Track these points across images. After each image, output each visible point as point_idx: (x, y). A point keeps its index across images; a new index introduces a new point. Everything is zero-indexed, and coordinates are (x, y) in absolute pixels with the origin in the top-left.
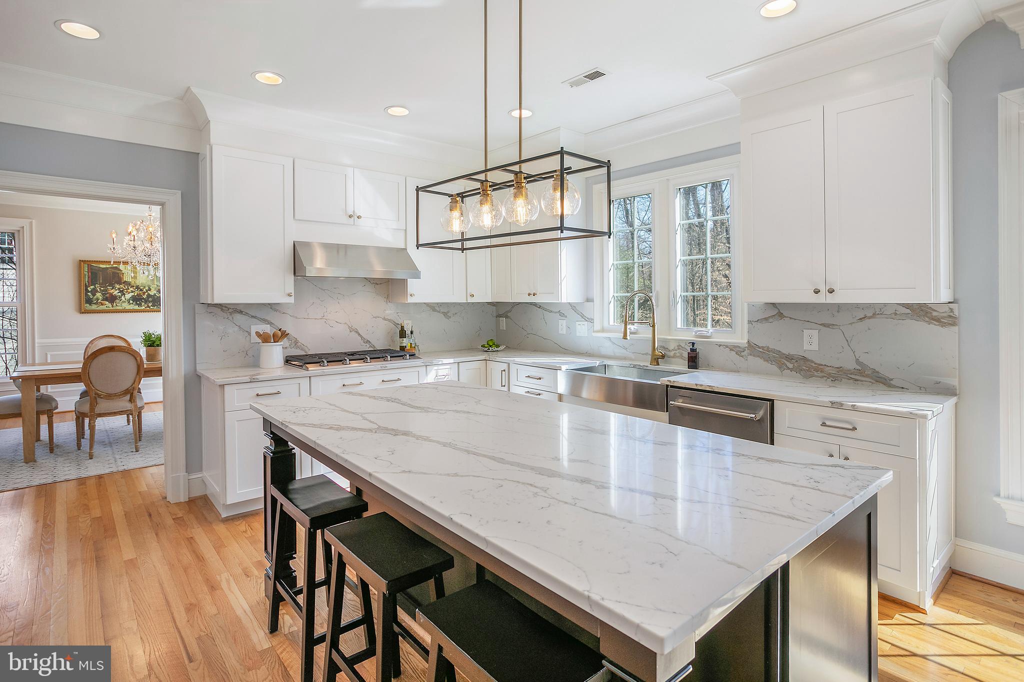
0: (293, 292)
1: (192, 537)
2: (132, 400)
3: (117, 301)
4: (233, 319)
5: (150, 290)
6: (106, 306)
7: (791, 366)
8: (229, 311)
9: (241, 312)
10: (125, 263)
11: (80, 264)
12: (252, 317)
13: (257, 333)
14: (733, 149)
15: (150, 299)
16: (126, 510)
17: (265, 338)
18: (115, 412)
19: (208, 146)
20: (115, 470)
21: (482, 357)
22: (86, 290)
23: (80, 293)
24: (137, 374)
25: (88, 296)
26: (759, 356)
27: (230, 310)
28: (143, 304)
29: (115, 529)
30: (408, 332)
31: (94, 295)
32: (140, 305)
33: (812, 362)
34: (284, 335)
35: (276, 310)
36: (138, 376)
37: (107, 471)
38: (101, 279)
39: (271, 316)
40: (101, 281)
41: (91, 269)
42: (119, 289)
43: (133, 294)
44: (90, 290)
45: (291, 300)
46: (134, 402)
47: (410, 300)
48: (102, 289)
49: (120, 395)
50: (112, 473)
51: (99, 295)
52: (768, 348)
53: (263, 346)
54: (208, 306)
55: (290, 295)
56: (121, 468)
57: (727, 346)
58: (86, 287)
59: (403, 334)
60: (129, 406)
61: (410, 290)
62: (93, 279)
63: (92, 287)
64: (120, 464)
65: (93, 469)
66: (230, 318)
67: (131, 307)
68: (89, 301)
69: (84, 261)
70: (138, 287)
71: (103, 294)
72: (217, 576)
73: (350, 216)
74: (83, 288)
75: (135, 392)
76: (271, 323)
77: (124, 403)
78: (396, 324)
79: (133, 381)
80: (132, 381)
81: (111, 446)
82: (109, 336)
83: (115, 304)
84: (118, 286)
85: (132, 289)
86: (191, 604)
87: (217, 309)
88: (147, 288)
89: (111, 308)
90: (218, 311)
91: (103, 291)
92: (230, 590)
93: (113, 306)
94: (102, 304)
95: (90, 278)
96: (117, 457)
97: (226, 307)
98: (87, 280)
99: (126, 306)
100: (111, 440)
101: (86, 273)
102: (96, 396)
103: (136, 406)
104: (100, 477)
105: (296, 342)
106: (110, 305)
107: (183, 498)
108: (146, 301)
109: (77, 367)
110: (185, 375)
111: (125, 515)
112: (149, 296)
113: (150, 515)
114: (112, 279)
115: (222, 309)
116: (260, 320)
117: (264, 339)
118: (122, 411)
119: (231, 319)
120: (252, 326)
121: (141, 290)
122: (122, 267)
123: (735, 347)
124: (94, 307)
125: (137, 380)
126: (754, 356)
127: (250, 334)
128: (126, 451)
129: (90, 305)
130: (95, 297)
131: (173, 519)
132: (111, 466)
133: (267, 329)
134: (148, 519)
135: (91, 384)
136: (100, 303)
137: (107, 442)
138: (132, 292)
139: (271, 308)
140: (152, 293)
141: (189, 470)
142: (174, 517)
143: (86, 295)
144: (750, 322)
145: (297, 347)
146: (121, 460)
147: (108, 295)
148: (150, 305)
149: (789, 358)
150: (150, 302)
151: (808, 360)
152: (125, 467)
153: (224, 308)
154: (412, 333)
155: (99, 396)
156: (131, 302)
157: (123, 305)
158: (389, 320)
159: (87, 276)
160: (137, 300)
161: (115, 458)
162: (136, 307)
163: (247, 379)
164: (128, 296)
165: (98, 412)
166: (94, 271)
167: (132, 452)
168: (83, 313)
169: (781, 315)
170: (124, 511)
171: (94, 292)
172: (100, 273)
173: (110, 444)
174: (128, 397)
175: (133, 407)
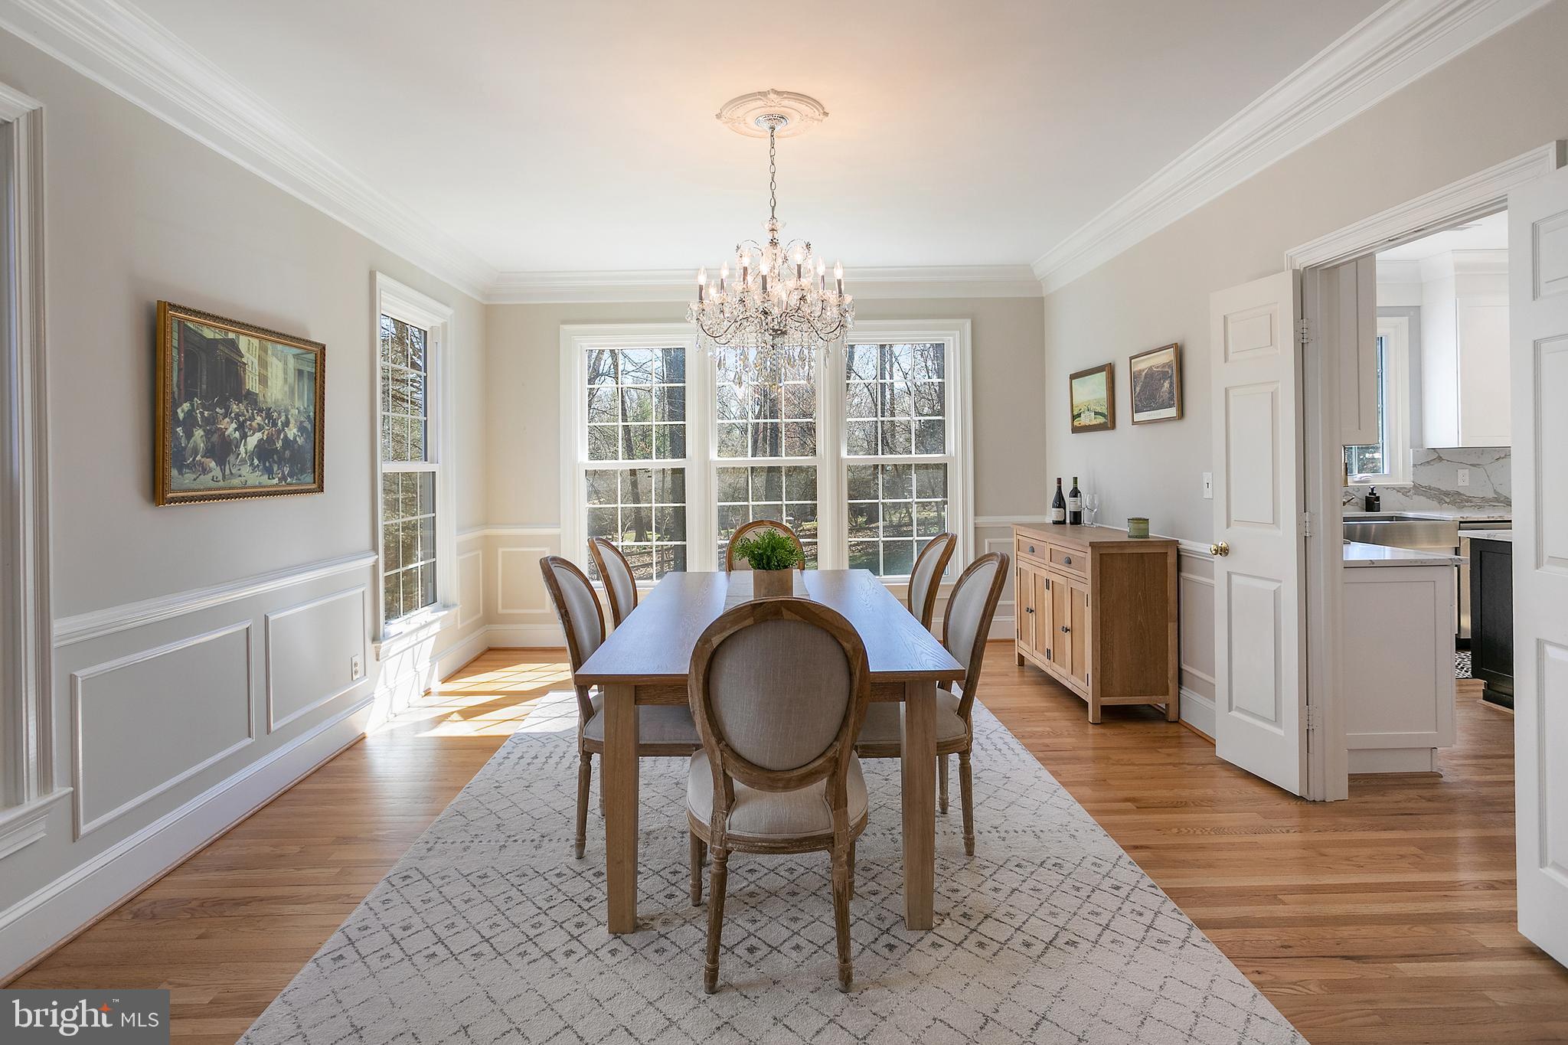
7: (1448, 500)
26: (1422, 495)
33: (1464, 495)
52: (1430, 487)
57: (1394, 489)
95: (183, 372)
122: (246, 344)
123: (1401, 488)
126: (1418, 494)
144: (1414, 465)
149: (1447, 494)
151: (1461, 494)
169: (1440, 459)
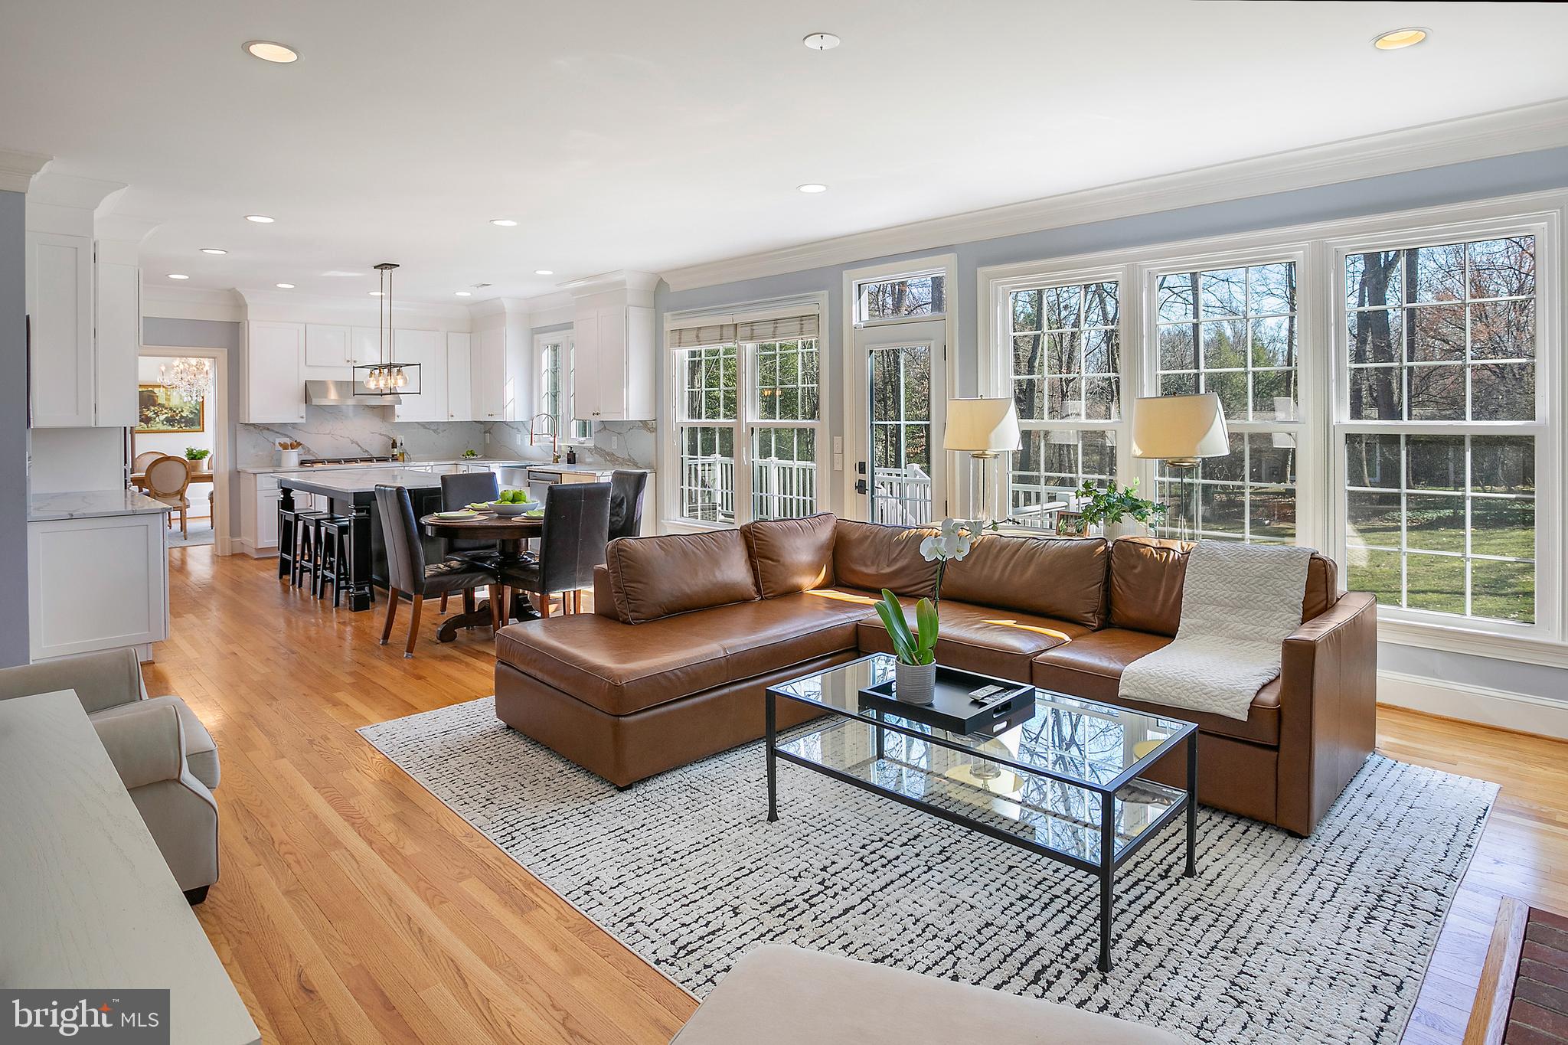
0: (304, 415)
2: (182, 499)
3: (152, 422)
4: (263, 433)
5: (182, 411)
7: (608, 459)
8: (260, 428)
9: (269, 429)
10: (159, 386)
12: (278, 432)
13: (280, 443)
14: (569, 326)
15: (183, 420)
17: (285, 447)
19: (246, 321)
21: (453, 462)
26: (598, 454)
28: (176, 424)
30: (398, 444)
32: (173, 426)
33: (615, 456)
34: (299, 444)
35: (293, 428)
36: (186, 480)
39: (292, 432)
42: (154, 411)
43: (166, 415)
45: (304, 421)
46: (183, 501)
47: (397, 420)
49: (174, 494)
52: (601, 448)
53: (283, 450)
54: (245, 425)
55: (302, 417)
57: (587, 449)
59: (394, 445)
60: (180, 504)
61: (397, 412)
67: (165, 428)
70: (171, 409)
73: (348, 361)
75: (184, 493)
76: (291, 437)
77: (177, 501)
78: (389, 438)
80: (182, 485)
83: (149, 425)
84: (153, 408)
85: (166, 411)
88: (180, 410)
90: (252, 428)
99: (161, 427)
102: (156, 494)
103: (185, 504)
105: (309, 450)
108: (179, 422)
112: (182, 417)
115: (254, 427)
116: (283, 435)
117: (283, 447)
118: (175, 507)
119: (261, 433)
120: (277, 438)
121: (174, 412)
122: (156, 390)
123: (590, 449)
125: (185, 486)
126: (596, 454)
127: (275, 444)
133: (288, 441)
135: (152, 486)
138: (166, 413)
140: (184, 415)
141: (232, 535)
145: (311, 454)
148: (182, 425)
149: (608, 454)
150: (182, 423)
153: (257, 426)
154: (401, 444)
156: (165, 423)
157: (157, 425)
158: (385, 435)
160: (170, 421)
162: (170, 428)
164: (162, 417)
169: (605, 428)
174: (179, 497)
175: (182, 506)
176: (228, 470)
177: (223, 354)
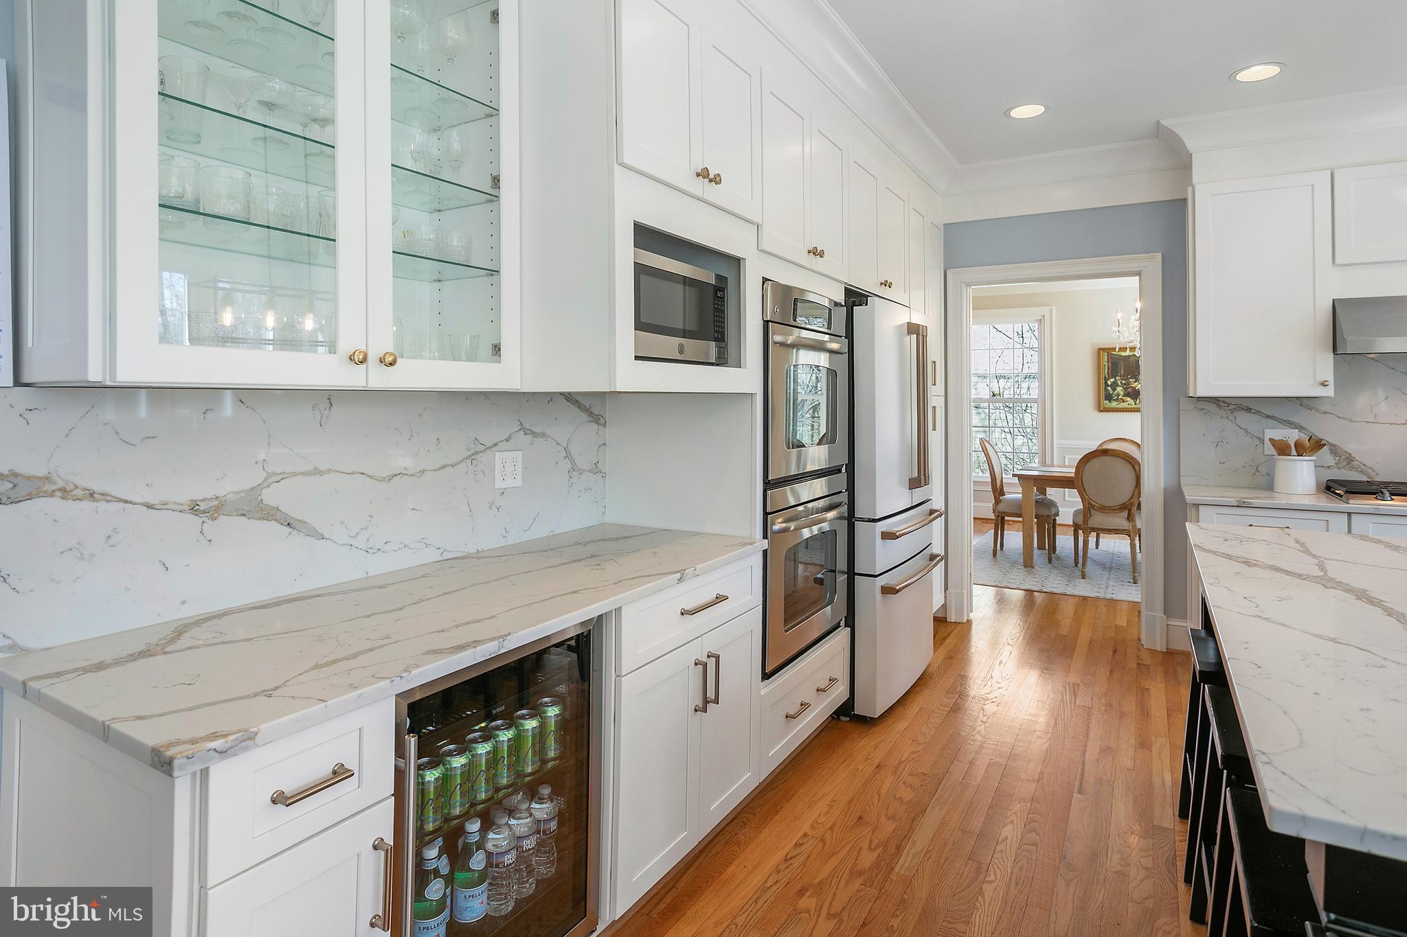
0: (1332, 380)
1: (1148, 689)
2: (1130, 518)
4: (1235, 418)
6: (1127, 403)
8: (1229, 408)
9: (1249, 410)
11: (1099, 353)
12: (1267, 417)
13: (1272, 442)
16: (1093, 637)
17: (1286, 449)
18: (1109, 529)
19: (1190, 189)
20: (1101, 595)
22: (1106, 383)
23: (1099, 387)
24: (1136, 487)
25: (1108, 390)
27: (1231, 407)
29: (1073, 651)
31: (1114, 390)
34: (1320, 445)
35: (1310, 408)
36: (1137, 489)
37: (1094, 595)
38: (1122, 370)
39: (1301, 417)
40: (1122, 373)
41: (1112, 358)
44: (1110, 384)
45: (1329, 392)
46: (1132, 521)
48: (1123, 382)
49: (1115, 510)
50: (1098, 598)
51: (1119, 390)
53: (1280, 459)
54: (1198, 401)
55: (1326, 385)
56: (1109, 596)
58: (1106, 380)
60: (1125, 525)
62: (1113, 372)
63: (1112, 380)
64: (1110, 590)
65: (1082, 589)
66: (1231, 417)
68: (1109, 397)
69: (1104, 350)
71: (1124, 389)
72: (1153, 737)
74: (1103, 382)
75: (1134, 509)
76: (1301, 428)
77: (1120, 521)
79: (1131, 495)
81: (1110, 571)
82: (1121, 439)
83: (1138, 401)
86: (1109, 748)
87: (1212, 405)
89: (1134, 406)
91: (1125, 384)
92: (1159, 755)
93: (1135, 404)
94: (1123, 401)
95: (1110, 370)
96: (1111, 583)
97: (1224, 402)
98: (1106, 372)
100: (1114, 565)
101: (1106, 363)
102: (1090, 506)
103: (1134, 526)
104: (1085, 598)
105: (1350, 459)
106: (1132, 402)
107: (1160, 646)
109: (1070, 471)
110: (1166, 490)
111: (1090, 642)
113: (1115, 651)
114: (1135, 370)
115: (1218, 405)
116: (1281, 423)
117: (1279, 449)
118: (1117, 530)
119: (1233, 419)
120: (1266, 430)
124: (1114, 404)
127: (1262, 441)
128: (1123, 580)
129: (1110, 402)
130: (1116, 392)
131: (1138, 664)
132: (1100, 590)
133: (1292, 436)
134: (1111, 654)
135: (1085, 491)
136: (1121, 399)
137: (1107, 566)
139: (1301, 405)
141: (1167, 611)
142: (1140, 662)
143: (1106, 389)
145: (1355, 468)
146: (1113, 588)
147: (1130, 390)
152: (1114, 596)
153: (1221, 404)
155: (1093, 507)
159: (1106, 367)
161: (1108, 584)
163: (1233, 501)
165: (1092, 526)
166: (1114, 360)
167: (1130, 582)
168: (1102, 411)
170: (1091, 638)
171: (1114, 386)
172: (1122, 362)
173: (1110, 569)
174: (1125, 514)
175: (1131, 527)
176: (1162, 485)
177: (1153, 264)
